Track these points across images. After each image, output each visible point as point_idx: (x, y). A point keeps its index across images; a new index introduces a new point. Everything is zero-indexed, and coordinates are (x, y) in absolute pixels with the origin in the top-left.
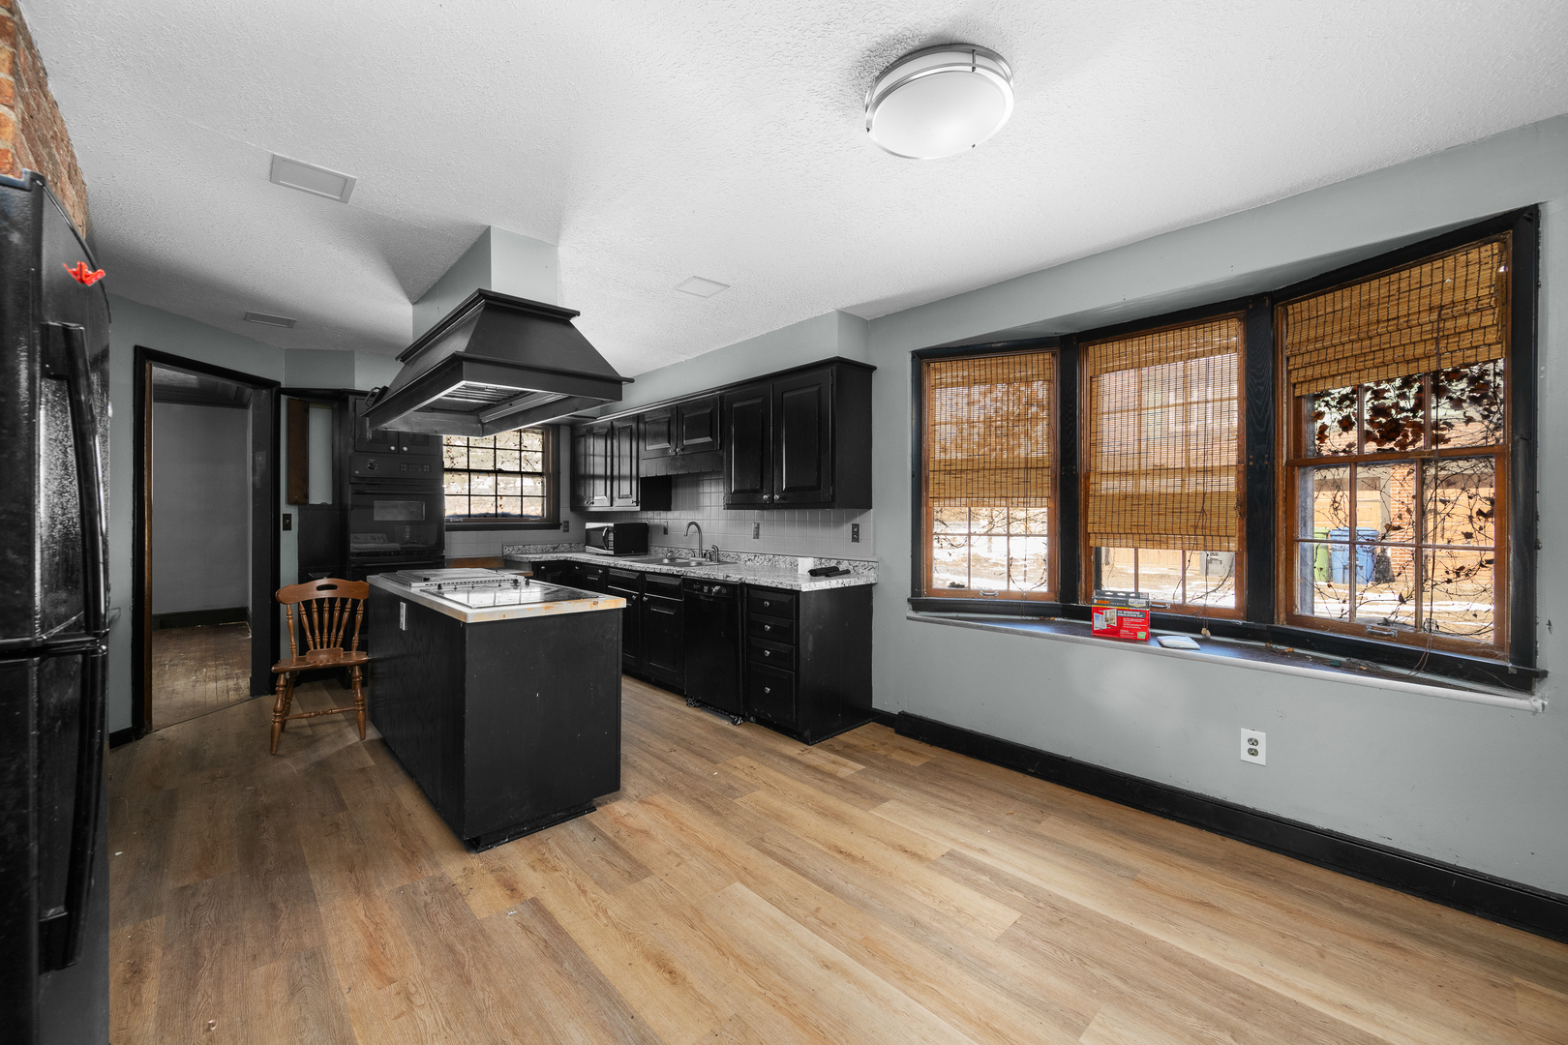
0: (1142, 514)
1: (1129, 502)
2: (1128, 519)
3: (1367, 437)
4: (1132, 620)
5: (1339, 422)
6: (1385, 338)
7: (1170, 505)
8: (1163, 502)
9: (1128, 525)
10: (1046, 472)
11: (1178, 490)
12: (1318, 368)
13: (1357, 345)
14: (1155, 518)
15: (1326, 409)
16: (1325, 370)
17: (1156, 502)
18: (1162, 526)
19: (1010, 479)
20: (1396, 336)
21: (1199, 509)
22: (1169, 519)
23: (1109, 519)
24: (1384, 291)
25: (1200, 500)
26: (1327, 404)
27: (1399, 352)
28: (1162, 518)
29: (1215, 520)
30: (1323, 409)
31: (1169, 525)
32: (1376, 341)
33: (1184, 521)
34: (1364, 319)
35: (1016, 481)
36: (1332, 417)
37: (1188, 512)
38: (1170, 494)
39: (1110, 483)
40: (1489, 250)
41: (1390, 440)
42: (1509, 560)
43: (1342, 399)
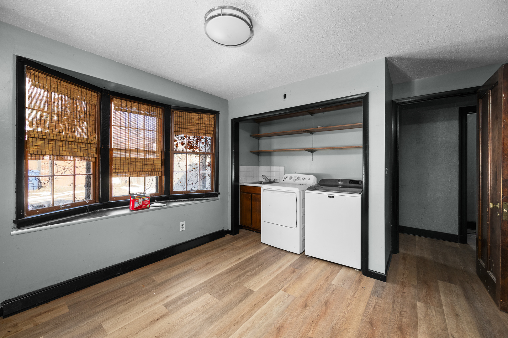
0: (134, 165)
1: (129, 160)
2: (130, 167)
3: (186, 148)
4: (146, 201)
5: (181, 143)
6: (196, 127)
7: (144, 162)
8: (141, 161)
9: (130, 169)
10: (94, 146)
11: (143, 157)
12: (180, 129)
13: (190, 127)
14: (139, 166)
15: (178, 139)
16: (182, 130)
17: (139, 161)
18: (141, 169)
19: (79, 148)
20: (198, 127)
21: (152, 163)
22: (144, 167)
23: (122, 167)
24: (196, 117)
25: (152, 161)
26: (178, 138)
27: (198, 131)
28: (141, 166)
29: (156, 167)
30: (177, 139)
31: (144, 169)
32: (194, 127)
33: (148, 167)
34: (192, 121)
35: (82, 148)
36: (179, 142)
37: (149, 164)
38: (143, 158)
39: (122, 153)
40: (212, 116)
41: (192, 149)
42: (214, 174)
43: (182, 138)
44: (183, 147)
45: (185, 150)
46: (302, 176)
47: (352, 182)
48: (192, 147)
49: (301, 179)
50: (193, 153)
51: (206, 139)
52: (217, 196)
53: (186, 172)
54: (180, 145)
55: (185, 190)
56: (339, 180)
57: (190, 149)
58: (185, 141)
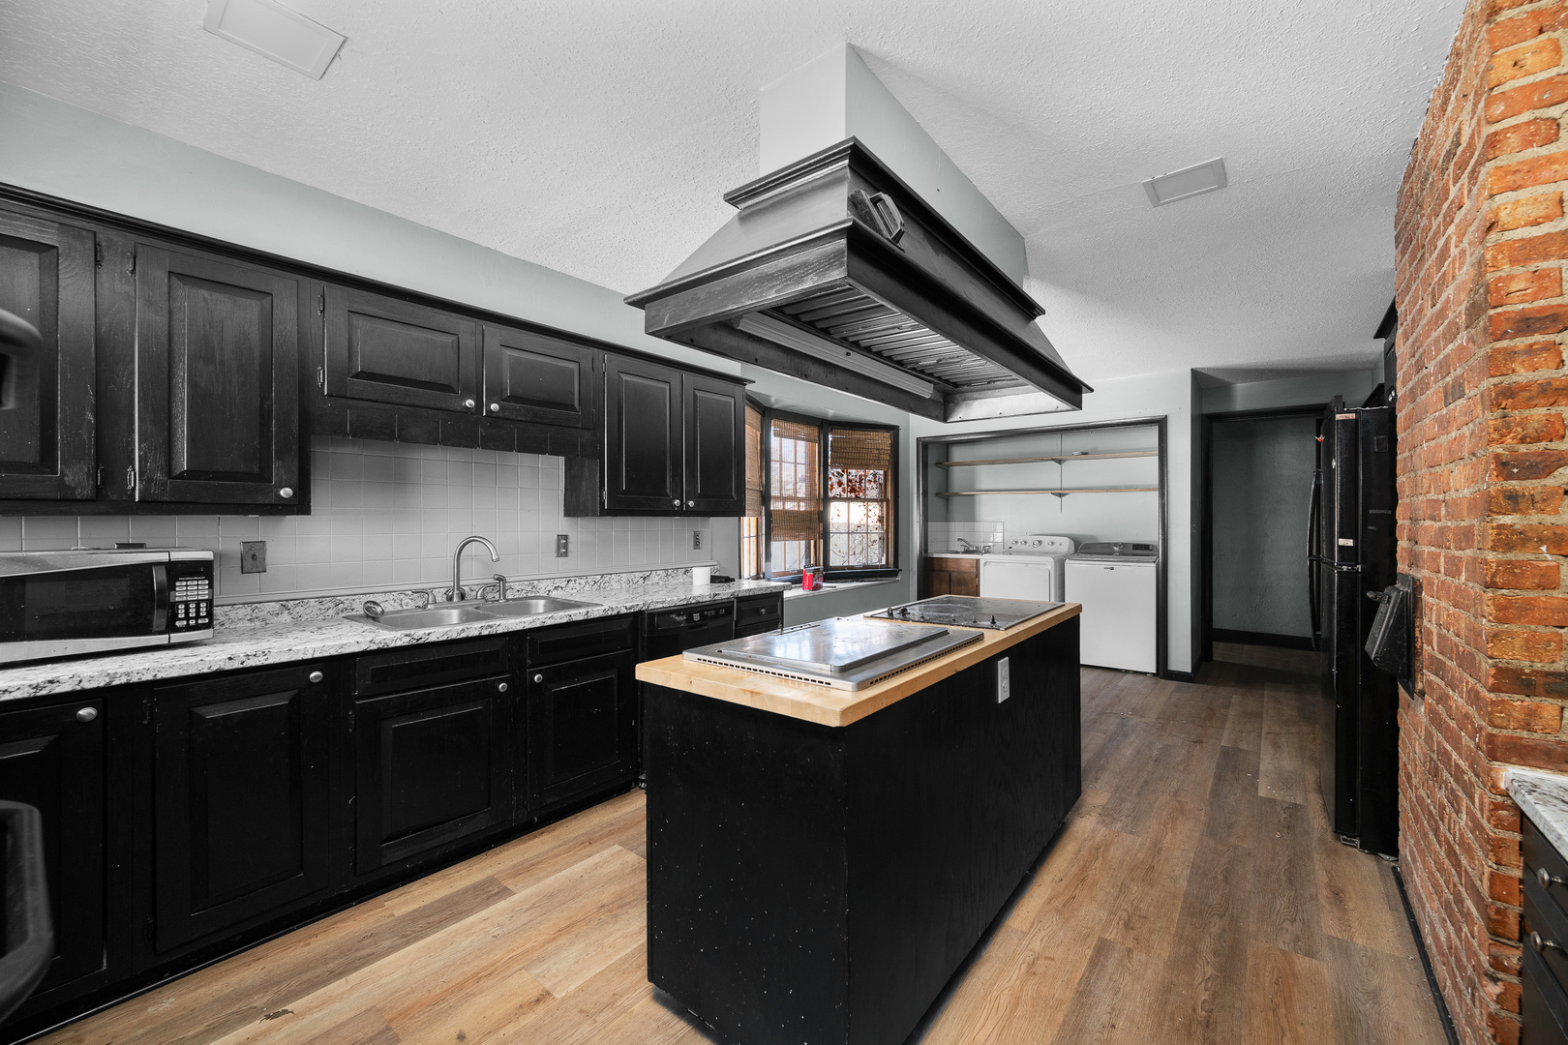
3: (846, 490)
5: (838, 483)
6: (864, 455)
11: (798, 509)
12: (838, 459)
13: (856, 454)
15: (832, 476)
16: (840, 460)
20: (867, 455)
21: (809, 519)
24: (864, 437)
26: (833, 474)
27: (861, 460)
32: (861, 455)
34: (859, 445)
36: (835, 480)
40: (888, 435)
41: (855, 493)
42: (891, 535)
43: (838, 473)
44: (840, 489)
45: (845, 496)
46: (1046, 540)
47: (1137, 547)
48: (853, 490)
49: (1045, 544)
50: (857, 499)
51: (875, 475)
52: (896, 576)
53: (848, 533)
54: (835, 486)
55: (846, 564)
56: (1116, 545)
57: (851, 492)
58: (844, 479)
